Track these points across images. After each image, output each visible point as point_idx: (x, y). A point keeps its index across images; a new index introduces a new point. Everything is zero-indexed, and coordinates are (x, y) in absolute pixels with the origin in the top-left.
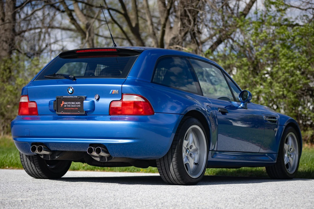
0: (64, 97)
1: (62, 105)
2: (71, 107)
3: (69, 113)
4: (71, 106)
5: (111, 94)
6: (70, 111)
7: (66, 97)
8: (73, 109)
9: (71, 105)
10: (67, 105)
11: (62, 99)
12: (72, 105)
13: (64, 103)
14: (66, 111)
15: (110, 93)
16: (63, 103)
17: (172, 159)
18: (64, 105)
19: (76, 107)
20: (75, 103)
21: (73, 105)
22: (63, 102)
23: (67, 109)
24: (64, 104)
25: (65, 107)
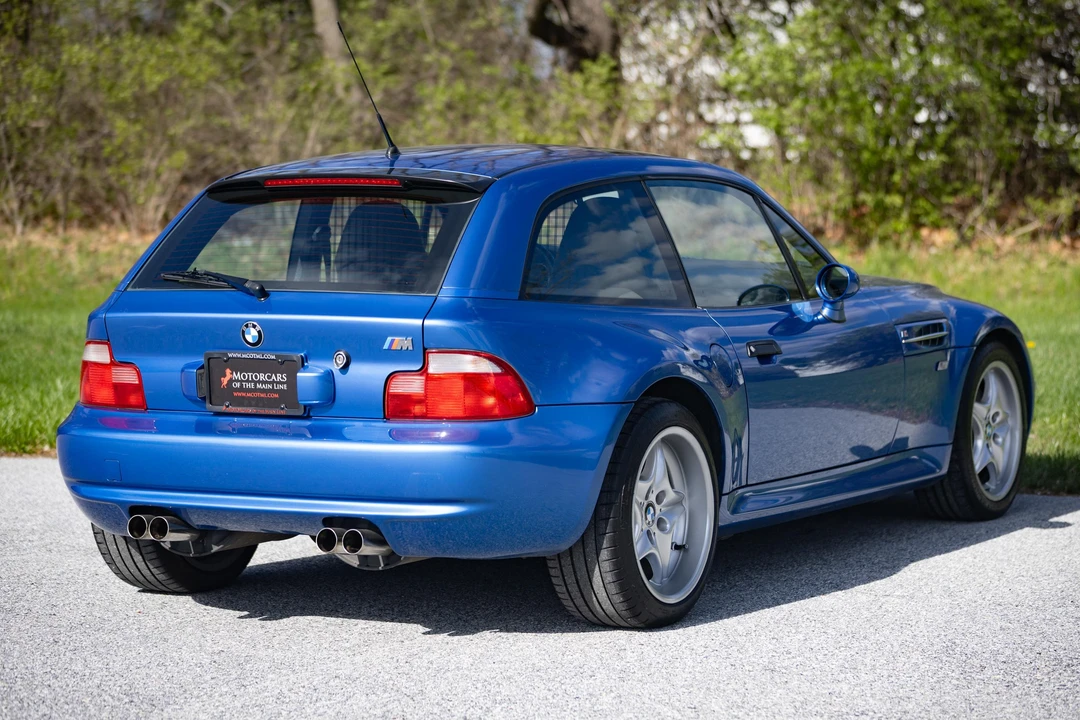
0: (230, 355)
1: (225, 381)
2: (256, 390)
3: (250, 410)
4: (255, 385)
5: (389, 349)
6: (253, 403)
7: (239, 356)
8: (262, 395)
9: (255, 383)
10: (242, 381)
11: (226, 361)
12: (259, 382)
13: (232, 374)
14: (240, 402)
15: (386, 347)
16: (228, 376)
17: (598, 555)
18: (231, 381)
19: (272, 391)
20: (269, 377)
21: (263, 382)
22: (228, 371)
23: (244, 394)
24: (231, 379)
25: (237, 390)
